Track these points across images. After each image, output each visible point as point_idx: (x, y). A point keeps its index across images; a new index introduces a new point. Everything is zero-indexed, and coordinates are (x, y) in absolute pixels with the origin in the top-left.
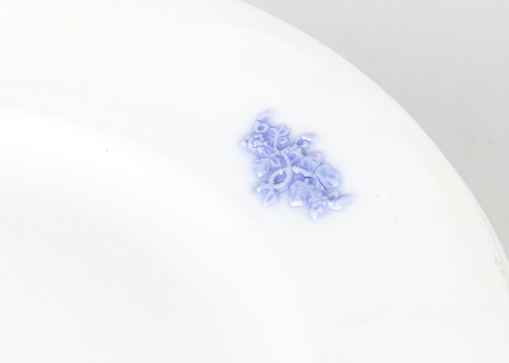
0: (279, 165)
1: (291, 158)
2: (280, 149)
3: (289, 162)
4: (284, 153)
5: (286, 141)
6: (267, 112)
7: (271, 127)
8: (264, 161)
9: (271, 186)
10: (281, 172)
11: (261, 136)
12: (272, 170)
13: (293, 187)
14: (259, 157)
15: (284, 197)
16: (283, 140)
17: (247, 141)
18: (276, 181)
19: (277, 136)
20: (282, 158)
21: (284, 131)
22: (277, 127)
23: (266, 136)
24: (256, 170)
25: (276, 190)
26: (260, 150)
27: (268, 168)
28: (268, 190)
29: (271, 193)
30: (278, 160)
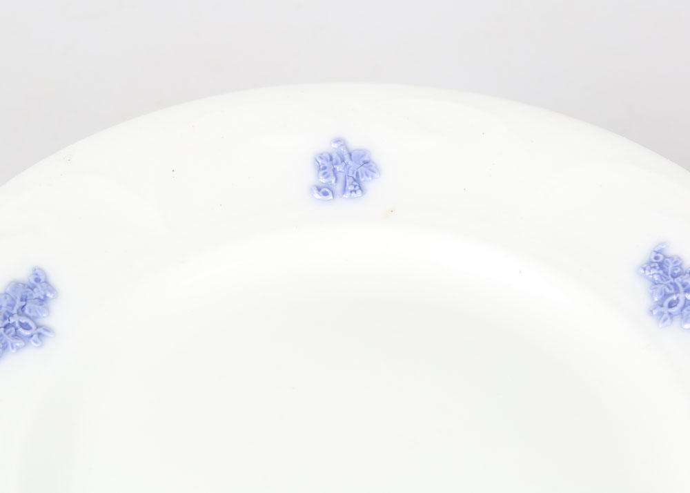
0: (673, 291)
1: (684, 286)
2: (674, 276)
3: (681, 289)
4: (678, 281)
5: (679, 270)
6: (663, 243)
7: (665, 257)
8: (660, 287)
9: (665, 309)
10: (674, 297)
11: (657, 265)
12: (667, 295)
13: (685, 311)
14: (655, 283)
15: (677, 319)
16: (677, 269)
17: (645, 269)
18: (671, 305)
19: (671, 266)
20: (675, 285)
21: (677, 262)
22: (671, 258)
23: (662, 265)
24: (652, 295)
25: (670, 314)
26: (656, 278)
27: (663, 294)
28: (662, 313)
29: (666, 315)
30: (672, 287)
